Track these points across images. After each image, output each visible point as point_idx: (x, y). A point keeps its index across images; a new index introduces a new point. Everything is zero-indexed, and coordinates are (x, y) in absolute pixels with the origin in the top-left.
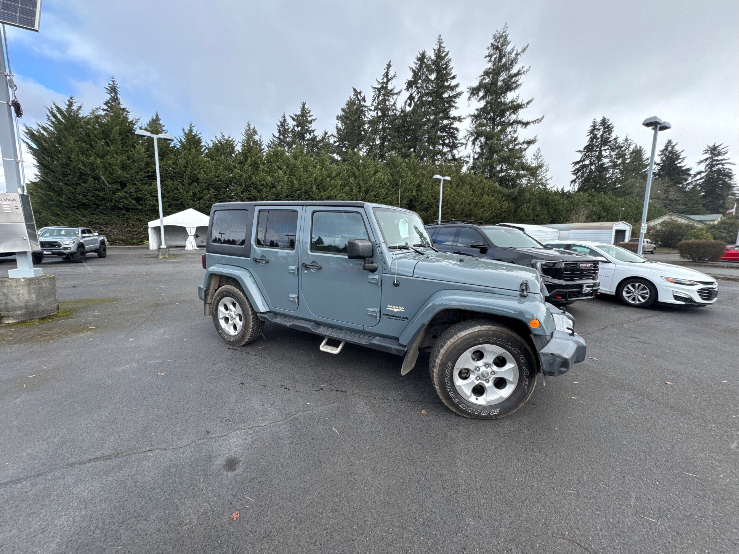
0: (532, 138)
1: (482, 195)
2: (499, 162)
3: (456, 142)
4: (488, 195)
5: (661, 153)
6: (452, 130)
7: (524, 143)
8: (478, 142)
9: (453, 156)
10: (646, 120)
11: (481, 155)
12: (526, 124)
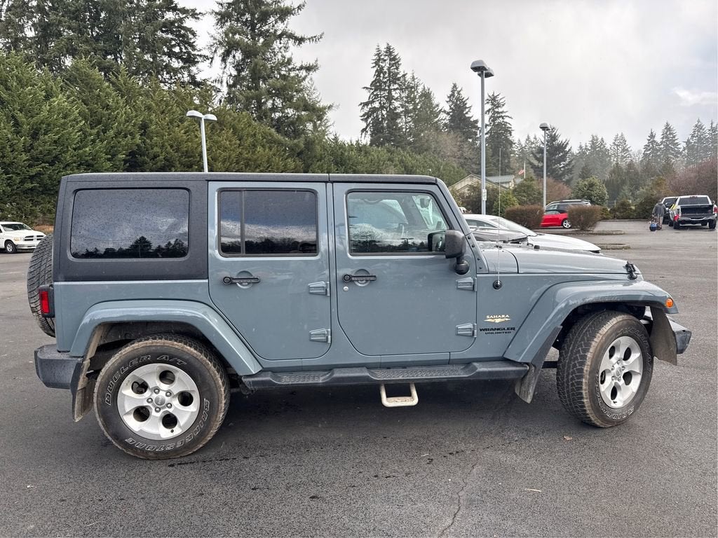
0: (312, 62)
1: (254, 146)
2: (270, 94)
3: (193, 53)
4: (263, 146)
5: (448, 100)
6: (182, 32)
7: (301, 68)
8: (230, 59)
9: (193, 77)
10: (473, 63)
11: (238, 80)
12: (300, 40)
